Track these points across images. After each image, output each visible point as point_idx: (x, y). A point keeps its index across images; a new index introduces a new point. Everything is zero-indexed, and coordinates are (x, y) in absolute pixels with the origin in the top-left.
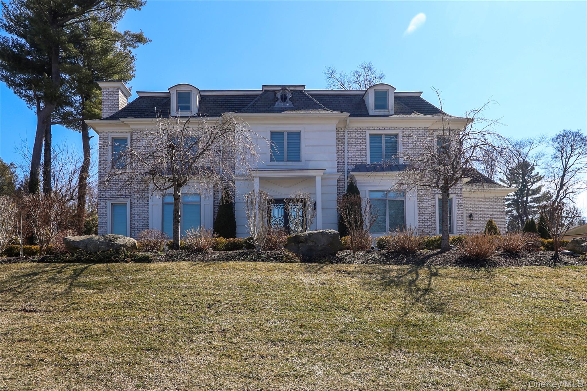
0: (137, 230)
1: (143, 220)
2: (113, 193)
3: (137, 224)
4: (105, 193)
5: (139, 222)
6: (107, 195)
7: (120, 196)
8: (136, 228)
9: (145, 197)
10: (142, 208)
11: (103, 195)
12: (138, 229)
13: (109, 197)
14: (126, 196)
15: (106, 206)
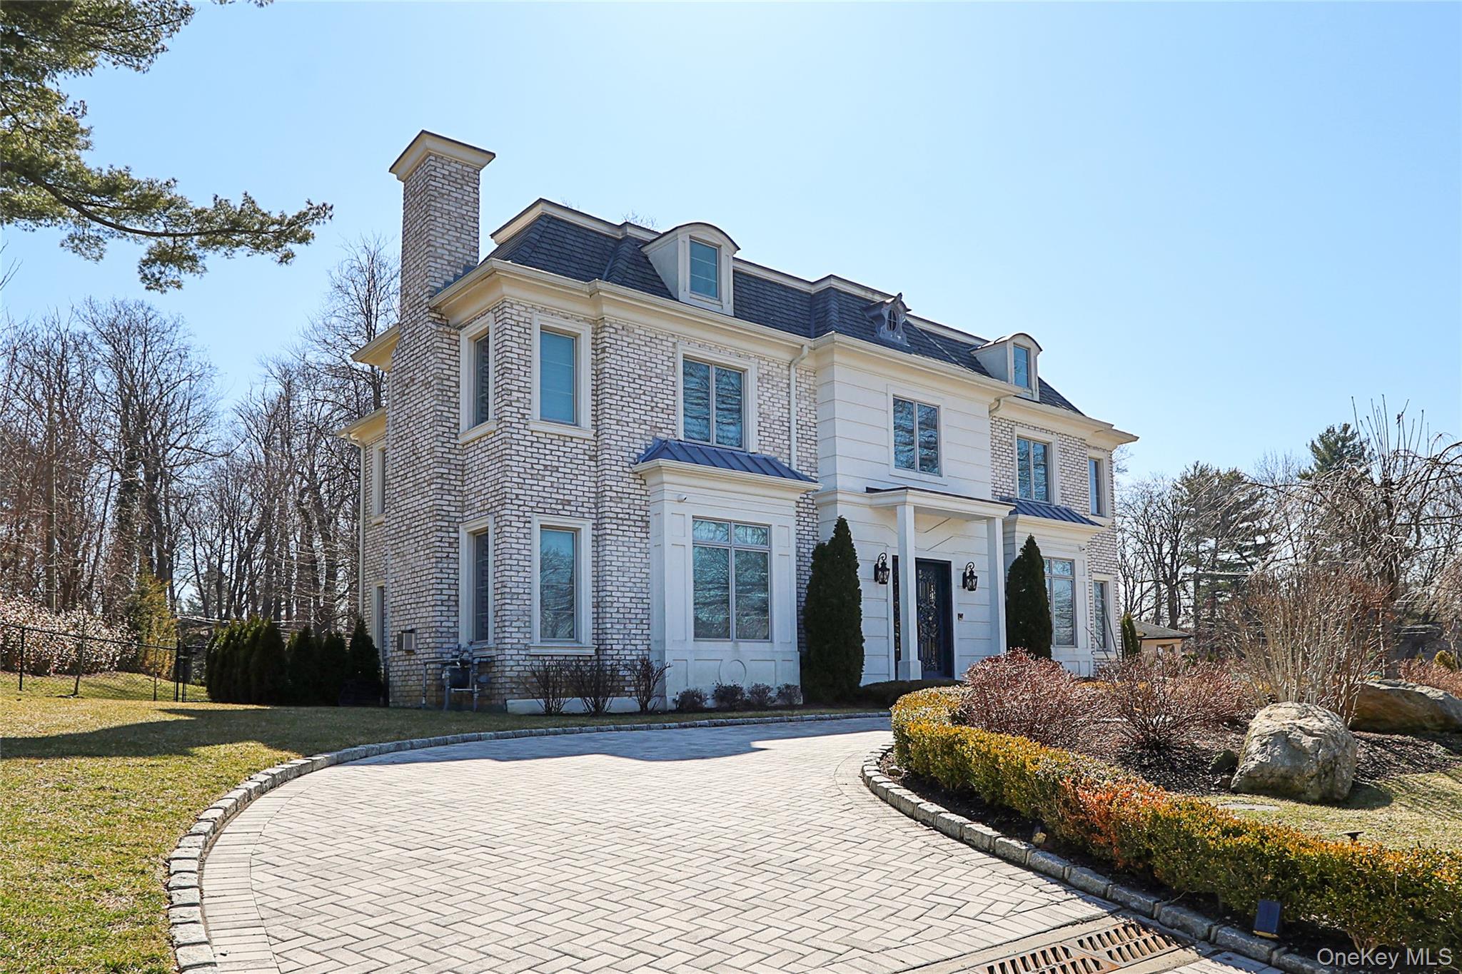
0: (618, 612)
1: (630, 584)
2: (545, 495)
3: (619, 594)
4: (523, 492)
5: (623, 589)
6: (529, 498)
7: (563, 505)
8: (615, 605)
9: (636, 518)
10: (629, 547)
11: (517, 495)
12: (622, 610)
13: (534, 504)
14: (579, 509)
15: (525, 531)
